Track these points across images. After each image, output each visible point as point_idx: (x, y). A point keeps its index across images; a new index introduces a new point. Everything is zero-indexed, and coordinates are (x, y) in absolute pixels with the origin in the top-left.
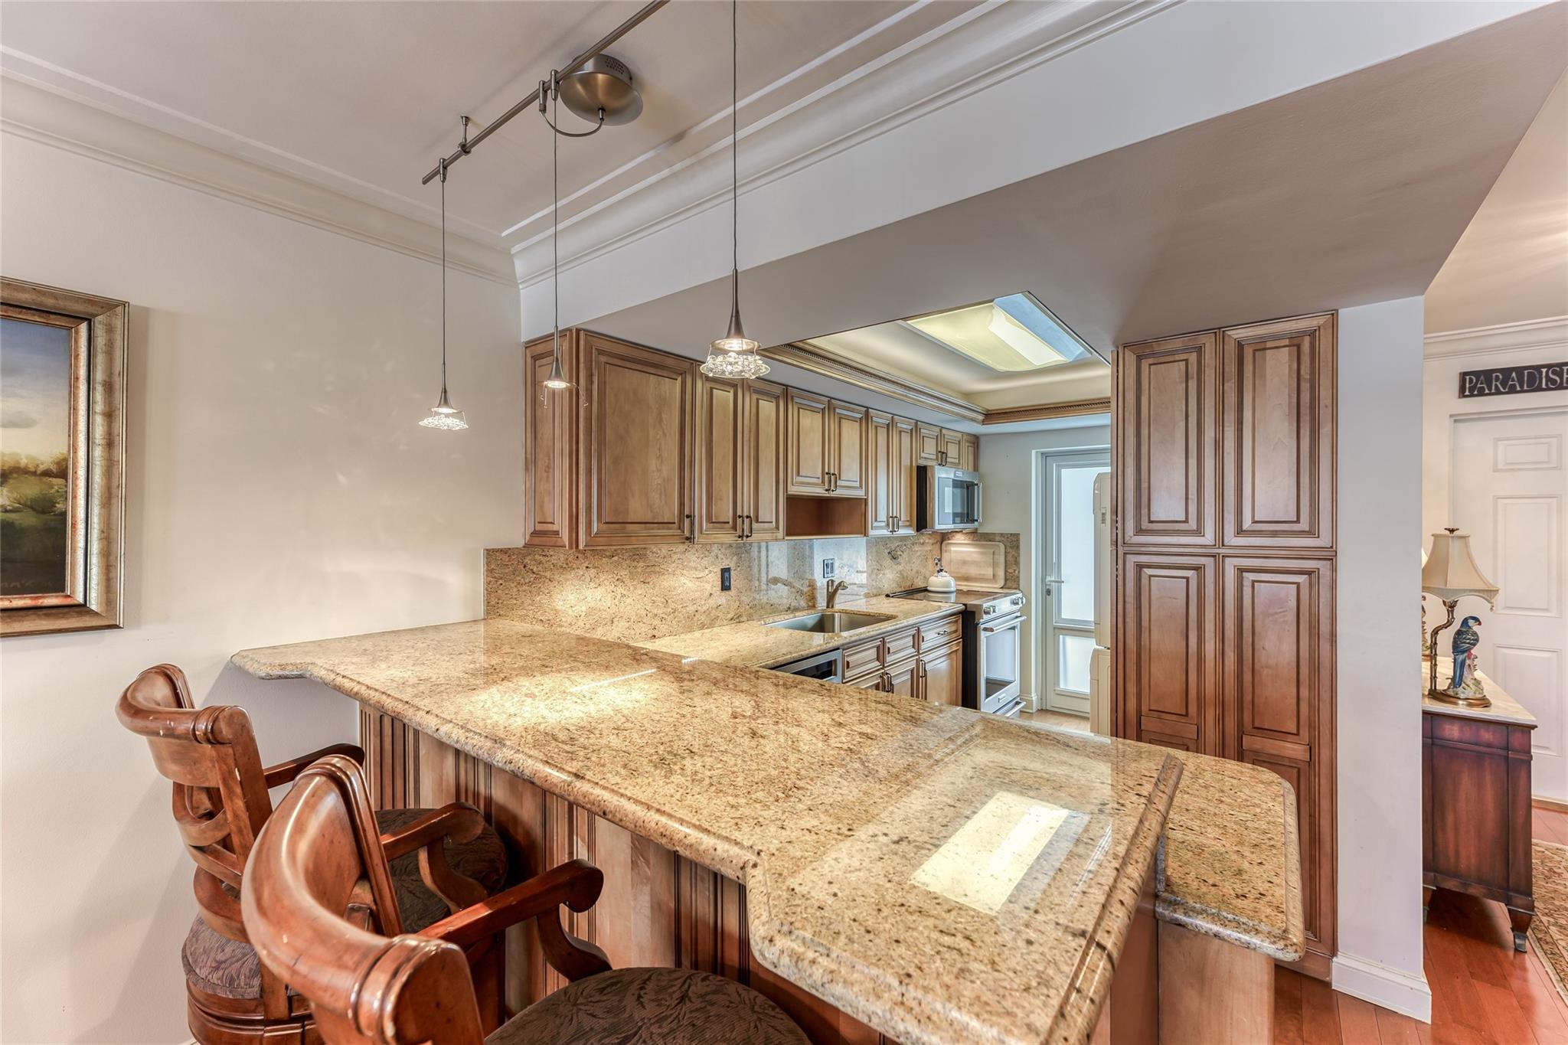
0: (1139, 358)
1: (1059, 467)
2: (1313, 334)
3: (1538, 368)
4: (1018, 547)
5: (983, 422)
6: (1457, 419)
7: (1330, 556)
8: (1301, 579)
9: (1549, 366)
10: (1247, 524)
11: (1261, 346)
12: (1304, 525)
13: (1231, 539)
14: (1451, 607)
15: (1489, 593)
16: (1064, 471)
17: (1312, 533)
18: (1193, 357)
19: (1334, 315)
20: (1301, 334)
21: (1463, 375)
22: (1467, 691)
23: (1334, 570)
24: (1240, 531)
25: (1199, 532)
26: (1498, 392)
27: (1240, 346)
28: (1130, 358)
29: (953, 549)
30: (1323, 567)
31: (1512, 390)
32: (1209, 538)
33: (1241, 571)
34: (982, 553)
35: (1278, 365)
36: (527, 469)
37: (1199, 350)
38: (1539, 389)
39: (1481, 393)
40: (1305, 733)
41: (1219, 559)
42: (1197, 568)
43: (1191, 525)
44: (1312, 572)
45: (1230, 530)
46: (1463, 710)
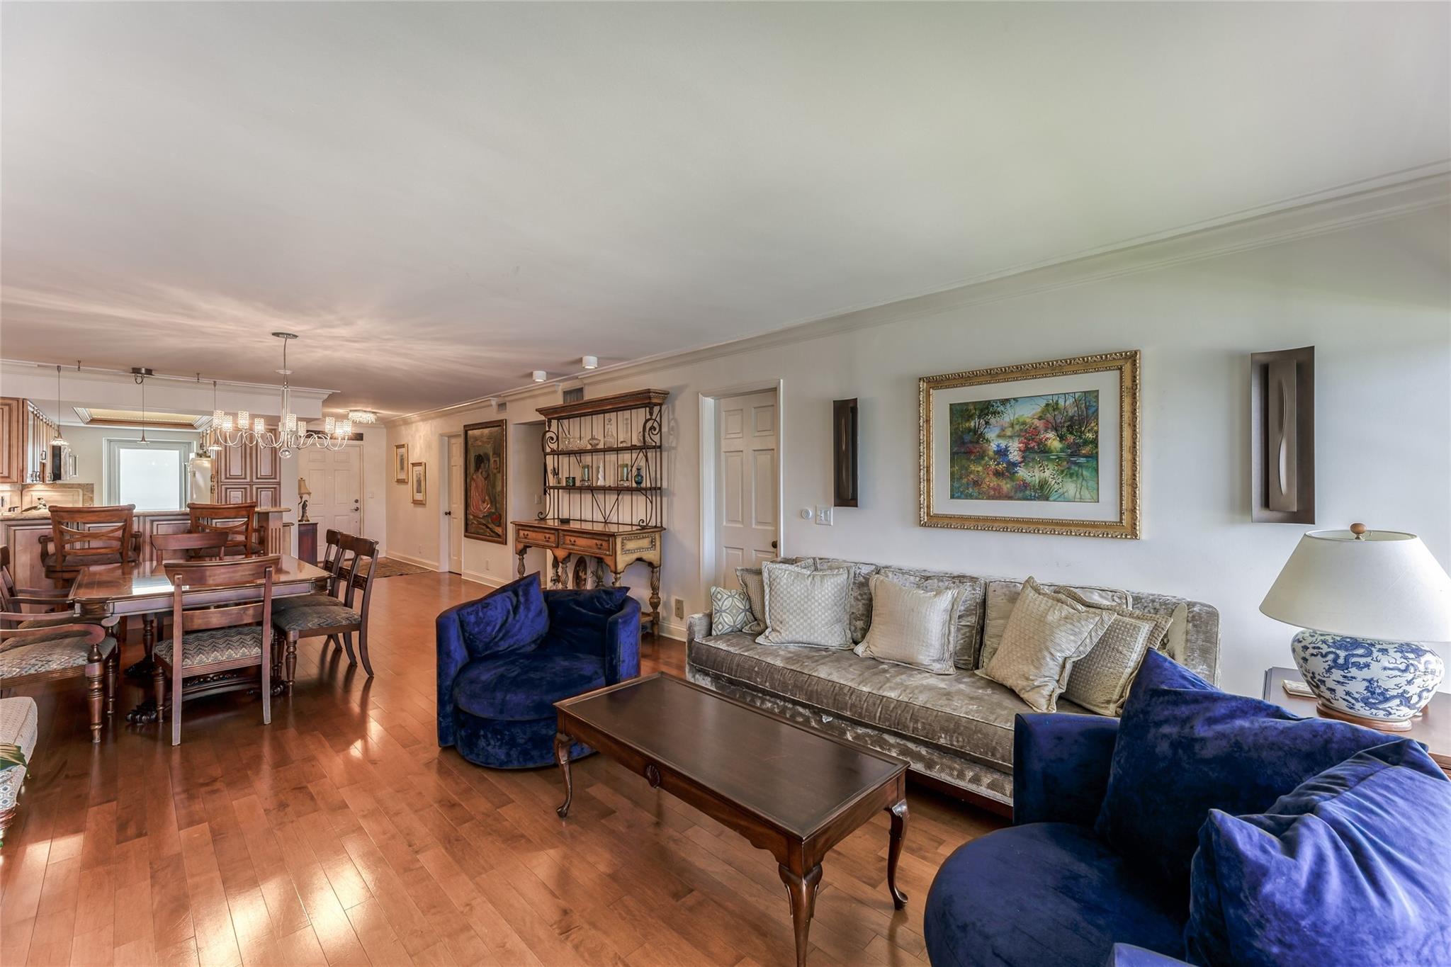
1: (119, 448)
4: (93, 491)
5: (87, 423)
7: (279, 484)
8: (272, 489)
10: (259, 477)
12: (273, 477)
13: (255, 480)
14: (301, 498)
15: (309, 494)
16: (122, 450)
17: (275, 478)
20: (273, 429)
22: (305, 519)
23: (280, 487)
24: (257, 478)
25: (245, 479)
30: (277, 486)
32: (248, 480)
33: (257, 488)
34: (62, 495)
41: (251, 486)
42: (245, 488)
43: (243, 476)
44: (275, 488)
45: (254, 477)
46: (304, 522)
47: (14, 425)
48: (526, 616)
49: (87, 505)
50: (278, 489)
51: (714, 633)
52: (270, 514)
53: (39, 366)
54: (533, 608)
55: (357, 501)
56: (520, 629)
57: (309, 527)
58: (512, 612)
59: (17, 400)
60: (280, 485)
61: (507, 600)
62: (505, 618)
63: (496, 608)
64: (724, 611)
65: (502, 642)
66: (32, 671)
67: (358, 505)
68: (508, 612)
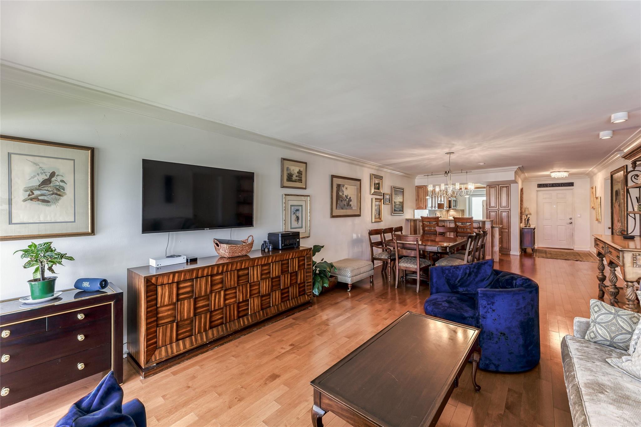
0: (489, 187)
2: (508, 186)
3: (547, 184)
4: (464, 212)
6: (538, 191)
8: (507, 212)
9: (549, 184)
10: (502, 207)
11: (503, 187)
12: (507, 206)
13: (500, 208)
14: (527, 216)
15: (530, 214)
16: (473, 198)
17: (508, 207)
18: (496, 188)
19: (510, 185)
20: (507, 186)
21: (538, 184)
23: (510, 211)
25: (496, 207)
26: (542, 187)
27: (501, 187)
28: (488, 187)
29: (450, 213)
30: (509, 211)
31: (544, 187)
32: (497, 208)
33: (501, 211)
34: (457, 213)
35: (505, 189)
36: (416, 200)
37: (496, 187)
38: (548, 187)
39: (540, 187)
40: (508, 228)
41: (499, 210)
42: (496, 211)
43: (496, 206)
44: (508, 211)
45: (500, 207)
46: (527, 227)
47: (424, 193)
48: (474, 279)
49: (463, 217)
50: (510, 212)
51: (586, 337)
52: (486, 222)
53: (424, 176)
54: (479, 276)
55: (571, 219)
56: (469, 285)
57: (530, 230)
58: (467, 275)
59: (424, 186)
60: (510, 210)
61: (469, 268)
62: (463, 276)
63: (460, 271)
64: (599, 323)
65: (459, 288)
66: (380, 258)
67: (570, 221)
68: (466, 274)
